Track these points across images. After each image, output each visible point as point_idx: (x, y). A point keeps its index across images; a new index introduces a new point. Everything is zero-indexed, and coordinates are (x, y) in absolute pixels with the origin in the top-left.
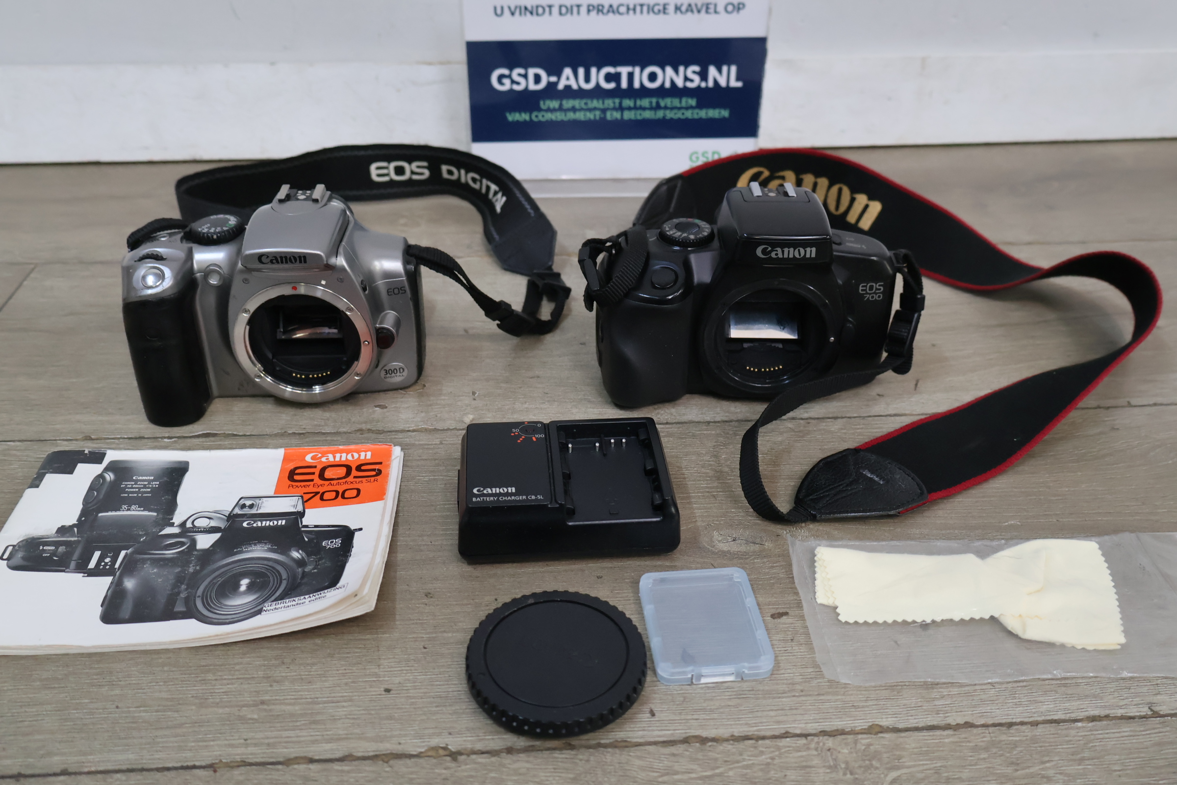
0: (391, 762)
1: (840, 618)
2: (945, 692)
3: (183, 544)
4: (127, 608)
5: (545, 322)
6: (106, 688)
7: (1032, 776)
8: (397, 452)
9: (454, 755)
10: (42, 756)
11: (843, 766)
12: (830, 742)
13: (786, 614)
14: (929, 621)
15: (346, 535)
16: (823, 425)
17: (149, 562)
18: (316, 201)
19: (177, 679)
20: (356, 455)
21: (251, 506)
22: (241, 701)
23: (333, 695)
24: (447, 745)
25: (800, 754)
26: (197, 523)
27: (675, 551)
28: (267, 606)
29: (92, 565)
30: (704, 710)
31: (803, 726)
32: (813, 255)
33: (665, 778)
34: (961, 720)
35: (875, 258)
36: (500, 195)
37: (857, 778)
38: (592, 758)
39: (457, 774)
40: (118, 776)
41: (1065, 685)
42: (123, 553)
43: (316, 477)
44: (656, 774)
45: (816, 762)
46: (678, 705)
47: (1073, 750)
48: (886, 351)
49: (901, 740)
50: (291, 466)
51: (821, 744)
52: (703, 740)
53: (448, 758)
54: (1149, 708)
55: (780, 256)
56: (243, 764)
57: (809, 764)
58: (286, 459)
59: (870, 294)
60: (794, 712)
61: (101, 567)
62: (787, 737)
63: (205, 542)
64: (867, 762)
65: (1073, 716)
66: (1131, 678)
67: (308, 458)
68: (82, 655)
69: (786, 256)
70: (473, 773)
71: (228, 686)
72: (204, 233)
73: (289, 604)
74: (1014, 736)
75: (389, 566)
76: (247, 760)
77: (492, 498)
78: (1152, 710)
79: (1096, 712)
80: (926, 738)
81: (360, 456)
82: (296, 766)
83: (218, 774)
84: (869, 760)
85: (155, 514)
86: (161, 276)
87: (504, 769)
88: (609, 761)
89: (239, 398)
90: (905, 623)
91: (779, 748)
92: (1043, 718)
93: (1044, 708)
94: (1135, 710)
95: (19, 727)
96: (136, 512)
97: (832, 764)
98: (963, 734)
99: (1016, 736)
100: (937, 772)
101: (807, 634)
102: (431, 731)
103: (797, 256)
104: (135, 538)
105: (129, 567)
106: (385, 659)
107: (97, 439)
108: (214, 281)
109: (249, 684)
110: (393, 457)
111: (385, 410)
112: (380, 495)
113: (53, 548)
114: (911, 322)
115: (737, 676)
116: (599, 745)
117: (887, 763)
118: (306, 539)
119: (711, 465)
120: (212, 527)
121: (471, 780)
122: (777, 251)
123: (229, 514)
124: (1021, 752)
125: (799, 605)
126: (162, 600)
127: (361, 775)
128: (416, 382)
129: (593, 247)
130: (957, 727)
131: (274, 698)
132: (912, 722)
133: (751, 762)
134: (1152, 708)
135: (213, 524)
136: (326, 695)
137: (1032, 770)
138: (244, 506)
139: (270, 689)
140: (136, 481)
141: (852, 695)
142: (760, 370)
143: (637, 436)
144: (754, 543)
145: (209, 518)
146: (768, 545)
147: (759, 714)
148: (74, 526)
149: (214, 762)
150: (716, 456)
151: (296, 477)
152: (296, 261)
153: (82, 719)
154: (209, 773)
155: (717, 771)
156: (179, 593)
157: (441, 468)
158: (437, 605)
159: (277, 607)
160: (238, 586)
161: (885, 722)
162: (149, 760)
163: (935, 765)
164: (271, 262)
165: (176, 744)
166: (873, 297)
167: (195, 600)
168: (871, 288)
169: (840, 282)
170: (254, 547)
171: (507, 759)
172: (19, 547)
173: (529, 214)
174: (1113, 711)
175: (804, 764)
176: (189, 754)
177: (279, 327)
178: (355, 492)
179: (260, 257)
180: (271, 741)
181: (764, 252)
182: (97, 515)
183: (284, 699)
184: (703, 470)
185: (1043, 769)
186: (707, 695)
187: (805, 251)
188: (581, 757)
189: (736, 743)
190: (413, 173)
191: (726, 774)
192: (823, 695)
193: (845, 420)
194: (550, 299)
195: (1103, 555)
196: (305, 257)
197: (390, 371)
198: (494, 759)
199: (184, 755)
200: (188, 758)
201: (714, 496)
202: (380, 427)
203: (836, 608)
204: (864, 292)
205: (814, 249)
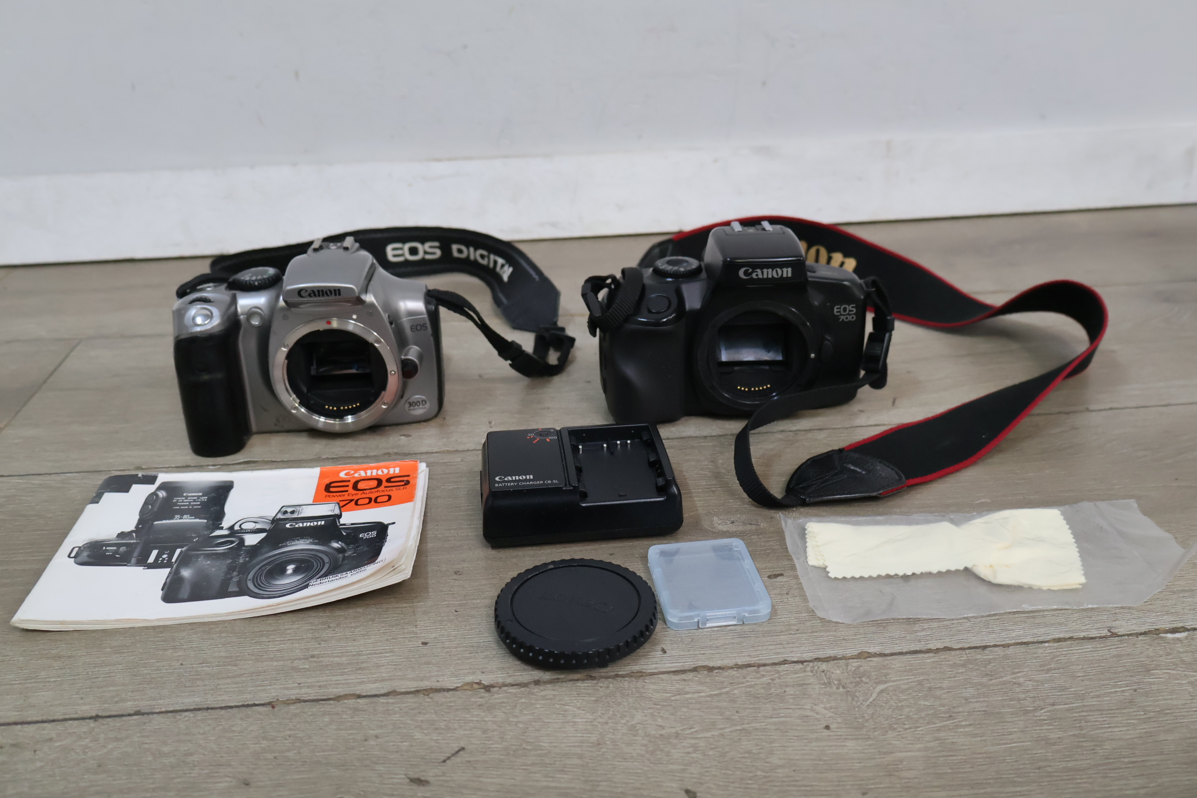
0: (431, 695)
1: (830, 575)
2: (926, 626)
3: (232, 542)
4: (185, 591)
5: (552, 366)
6: (170, 651)
7: (1004, 683)
8: (423, 467)
9: (488, 688)
10: (117, 702)
11: (836, 682)
12: (824, 666)
13: (782, 575)
14: (909, 573)
15: (381, 529)
16: (810, 435)
17: (202, 557)
18: (346, 249)
19: (234, 642)
20: (386, 471)
21: (293, 512)
22: (293, 656)
23: (375, 649)
24: (481, 681)
25: (797, 675)
26: (243, 527)
27: (678, 531)
28: (312, 582)
29: (151, 560)
30: (711, 647)
31: (799, 655)
32: (790, 275)
33: (678, 697)
34: (940, 645)
35: (846, 283)
36: (506, 267)
37: (849, 691)
38: (611, 685)
39: (491, 701)
40: (187, 714)
41: (1033, 617)
42: (178, 551)
43: (350, 489)
44: (668, 695)
45: (812, 680)
46: (686, 644)
47: (1041, 663)
48: (864, 370)
49: (888, 662)
50: (327, 481)
51: (816, 668)
52: (711, 669)
53: (483, 690)
54: (1108, 631)
55: (760, 276)
56: (298, 701)
57: (806, 682)
58: (322, 475)
59: (844, 315)
60: (791, 645)
61: (160, 562)
62: (785, 664)
63: (251, 540)
64: (858, 679)
65: (1041, 639)
66: (1092, 609)
67: (342, 475)
68: (147, 628)
69: (765, 276)
70: (505, 700)
71: (281, 646)
72: (246, 281)
73: (333, 579)
74: (988, 655)
75: (421, 552)
76: (301, 699)
77: (512, 484)
78: (1111, 632)
79: (1061, 636)
80: (909, 659)
81: (389, 471)
82: (346, 701)
83: (276, 709)
84: (860, 678)
85: (206, 521)
86: (210, 316)
87: (533, 696)
88: (626, 687)
89: (275, 434)
90: (888, 576)
91: (778, 672)
92: (1014, 641)
93: (1014, 635)
94: (1096, 632)
95: (93, 682)
96: (187, 520)
97: (826, 681)
98: (943, 656)
99: (990, 655)
100: (920, 683)
101: (801, 588)
102: (466, 671)
103: (775, 276)
104: (190, 539)
105: (184, 561)
106: (420, 621)
107: (147, 469)
108: (256, 322)
109: (299, 643)
110: (419, 471)
111: (409, 438)
112: (410, 498)
113: (115, 548)
114: (883, 341)
115: (738, 620)
116: (617, 676)
117: (877, 679)
118: (344, 534)
119: (709, 468)
120: (258, 529)
121: (504, 705)
122: (757, 272)
123: (273, 519)
124: (995, 666)
125: (793, 568)
126: (216, 583)
127: (404, 705)
128: (436, 416)
129: (594, 284)
130: (937, 651)
131: (322, 653)
132: (897, 649)
133: (753, 683)
134: (1112, 630)
135: (258, 526)
136: (369, 649)
137: (1004, 679)
138: (286, 512)
139: (318, 646)
140: (187, 497)
141: (842, 631)
142: (750, 390)
143: (641, 438)
144: (751, 524)
145: (255, 522)
146: (763, 525)
147: (760, 648)
148: (132, 531)
149: (271, 700)
150: (712, 461)
151: (332, 489)
152: (331, 293)
153: (150, 674)
154: (269, 708)
155: (724, 690)
156: (231, 578)
157: (464, 479)
158: (466, 580)
159: (322, 582)
160: (285, 570)
161: (872, 650)
162: (214, 701)
163: (918, 679)
164: (310, 295)
165: (237, 689)
166: (847, 318)
167: (246, 583)
168: (845, 310)
169: (816, 303)
170: (297, 542)
171: (535, 689)
172: (84, 548)
173: (534, 279)
174: (1076, 634)
175: (801, 682)
176: (248, 696)
177: (313, 365)
178: (386, 498)
179: (300, 292)
180: (322, 684)
181: (746, 273)
182: (153, 524)
183: (332, 653)
184: (702, 472)
185: (1014, 678)
186: (713, 636)
187: (782, 271)
188: (601, 685)
189: (740, 670)
190: (426, 253)
191: (732, 693)
192: (817, 632)
193: (830, 431)
194: (557, 349)
195: (1065, 519)
196: (339, 290)
197: (414, 404)
198: (522, 689)
199: (244, 697)
200: (248, 698)
201: (713, 491)
202: (406, 450)
203: (825, 568)
204: (839, 314)
205: (790, 270)
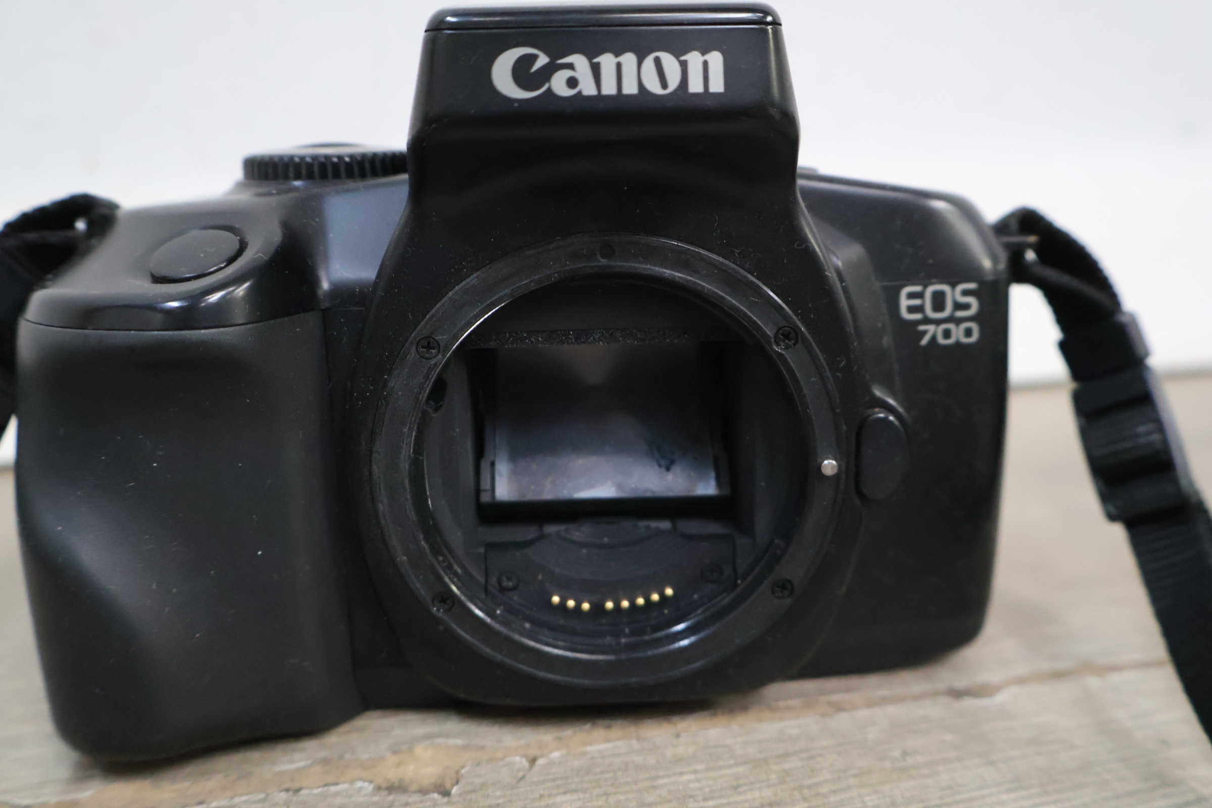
32: (717, 85)
35: (937, 204)
55: (588, 88)
59: (938, 322)
69: (609, 88)
103: (653, 86)
122: (571, 66)
142: (598, 608)
166: (946, 334)
168: (939, 301)
181: (522, 73)
187: (684, 65)
204: (917, 316)
205: (716, 59)
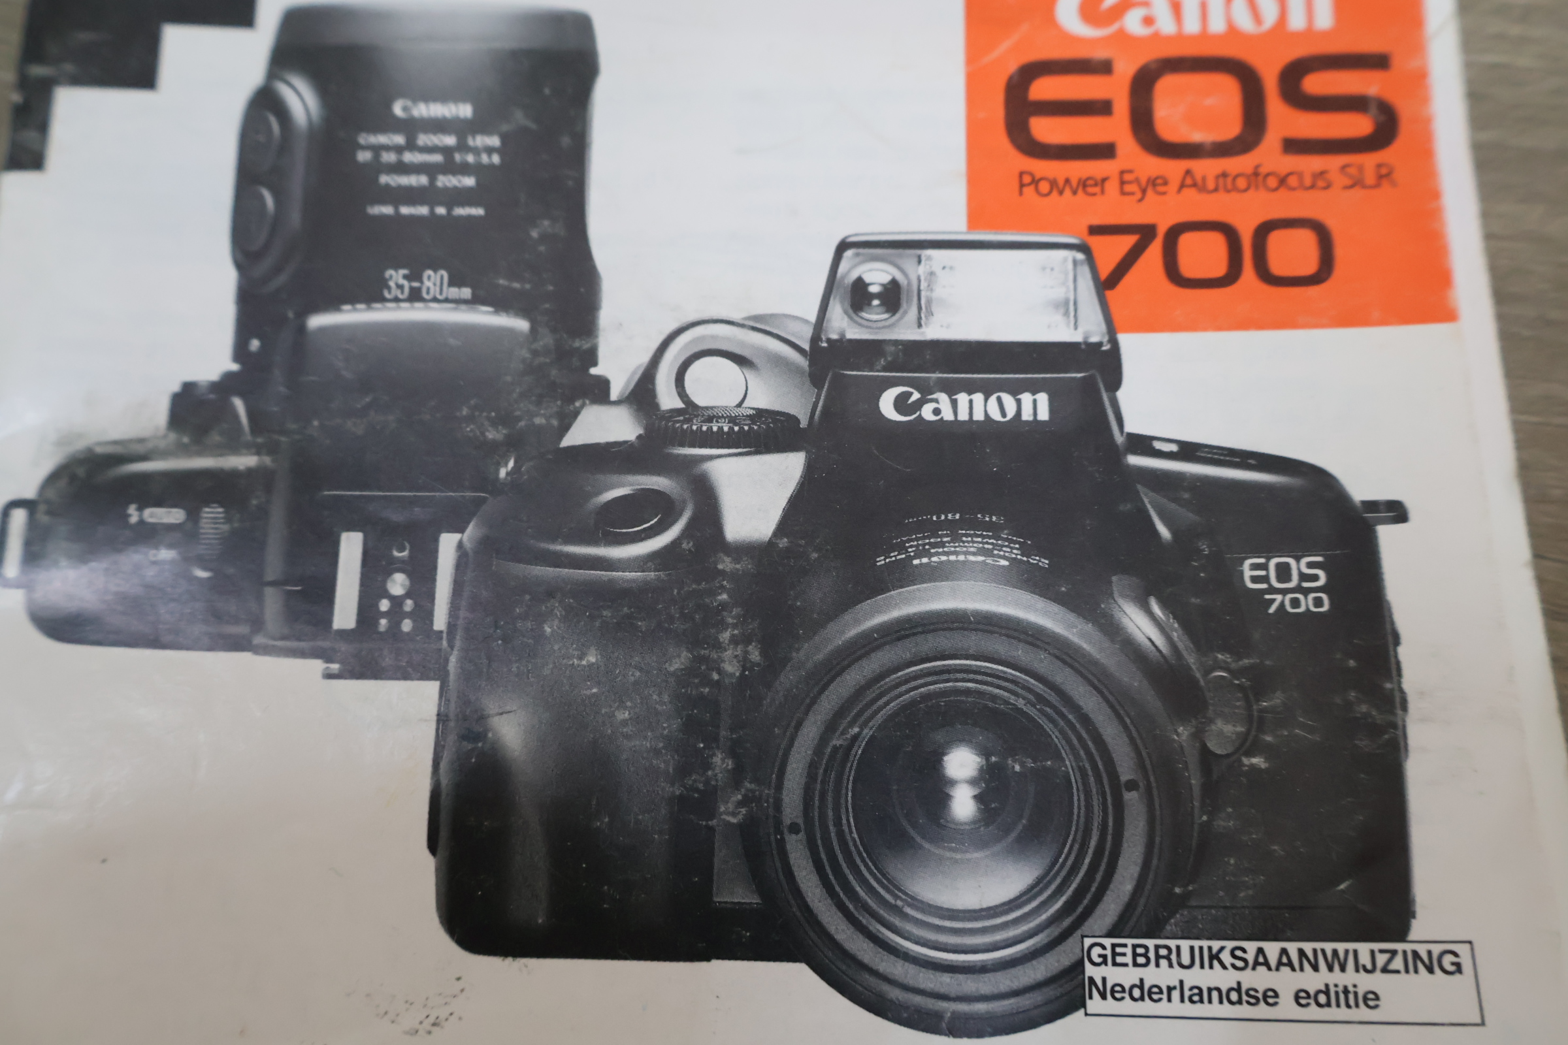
3: (664, 506)
4: (530, 869)
15: (1341, 532)
17: (555, 605)
20: (1267, 2)
21: (892, 297)
26: (694, 389)
28: (1099, 956)
29: (345, 604)
42: (448, 545)
43: (1121, 132)
50: (1006, 55)
61: (384, 614)
63: (749, 498)
67: (1067, 11)
81: (1284, 6)
85: (521, 325)
96: (446, 309)
104: (475, 464)
105: (490, 630)
112: (1434, 289)
118: (1164, 531)
120: (760, 414)
123: (815, 339)
135: (760, 392)
138: (859, 296)
140: (411, 127)
145: (740, 360)
148: (226, 385)
151: (1045, 129)
156: (710, 799)
160: (940, 785)
167: (781, 844)
178: (1308, 246)
182: (302, 329)
